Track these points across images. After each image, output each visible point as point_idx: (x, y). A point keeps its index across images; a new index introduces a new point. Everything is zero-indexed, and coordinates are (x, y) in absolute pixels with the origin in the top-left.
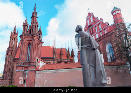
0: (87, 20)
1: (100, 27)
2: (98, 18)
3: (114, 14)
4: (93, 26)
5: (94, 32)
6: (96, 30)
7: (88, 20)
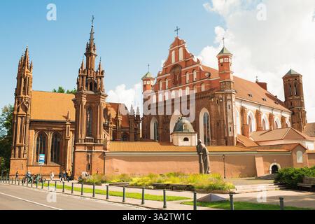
0: (171, 52)
1: (195, 76)
2: (193, 56)
3: (222, 61)
4: (183, 70)
5: (183, 80)
6: (188, 79)
7: (173, 52)
